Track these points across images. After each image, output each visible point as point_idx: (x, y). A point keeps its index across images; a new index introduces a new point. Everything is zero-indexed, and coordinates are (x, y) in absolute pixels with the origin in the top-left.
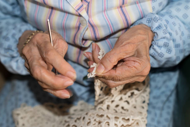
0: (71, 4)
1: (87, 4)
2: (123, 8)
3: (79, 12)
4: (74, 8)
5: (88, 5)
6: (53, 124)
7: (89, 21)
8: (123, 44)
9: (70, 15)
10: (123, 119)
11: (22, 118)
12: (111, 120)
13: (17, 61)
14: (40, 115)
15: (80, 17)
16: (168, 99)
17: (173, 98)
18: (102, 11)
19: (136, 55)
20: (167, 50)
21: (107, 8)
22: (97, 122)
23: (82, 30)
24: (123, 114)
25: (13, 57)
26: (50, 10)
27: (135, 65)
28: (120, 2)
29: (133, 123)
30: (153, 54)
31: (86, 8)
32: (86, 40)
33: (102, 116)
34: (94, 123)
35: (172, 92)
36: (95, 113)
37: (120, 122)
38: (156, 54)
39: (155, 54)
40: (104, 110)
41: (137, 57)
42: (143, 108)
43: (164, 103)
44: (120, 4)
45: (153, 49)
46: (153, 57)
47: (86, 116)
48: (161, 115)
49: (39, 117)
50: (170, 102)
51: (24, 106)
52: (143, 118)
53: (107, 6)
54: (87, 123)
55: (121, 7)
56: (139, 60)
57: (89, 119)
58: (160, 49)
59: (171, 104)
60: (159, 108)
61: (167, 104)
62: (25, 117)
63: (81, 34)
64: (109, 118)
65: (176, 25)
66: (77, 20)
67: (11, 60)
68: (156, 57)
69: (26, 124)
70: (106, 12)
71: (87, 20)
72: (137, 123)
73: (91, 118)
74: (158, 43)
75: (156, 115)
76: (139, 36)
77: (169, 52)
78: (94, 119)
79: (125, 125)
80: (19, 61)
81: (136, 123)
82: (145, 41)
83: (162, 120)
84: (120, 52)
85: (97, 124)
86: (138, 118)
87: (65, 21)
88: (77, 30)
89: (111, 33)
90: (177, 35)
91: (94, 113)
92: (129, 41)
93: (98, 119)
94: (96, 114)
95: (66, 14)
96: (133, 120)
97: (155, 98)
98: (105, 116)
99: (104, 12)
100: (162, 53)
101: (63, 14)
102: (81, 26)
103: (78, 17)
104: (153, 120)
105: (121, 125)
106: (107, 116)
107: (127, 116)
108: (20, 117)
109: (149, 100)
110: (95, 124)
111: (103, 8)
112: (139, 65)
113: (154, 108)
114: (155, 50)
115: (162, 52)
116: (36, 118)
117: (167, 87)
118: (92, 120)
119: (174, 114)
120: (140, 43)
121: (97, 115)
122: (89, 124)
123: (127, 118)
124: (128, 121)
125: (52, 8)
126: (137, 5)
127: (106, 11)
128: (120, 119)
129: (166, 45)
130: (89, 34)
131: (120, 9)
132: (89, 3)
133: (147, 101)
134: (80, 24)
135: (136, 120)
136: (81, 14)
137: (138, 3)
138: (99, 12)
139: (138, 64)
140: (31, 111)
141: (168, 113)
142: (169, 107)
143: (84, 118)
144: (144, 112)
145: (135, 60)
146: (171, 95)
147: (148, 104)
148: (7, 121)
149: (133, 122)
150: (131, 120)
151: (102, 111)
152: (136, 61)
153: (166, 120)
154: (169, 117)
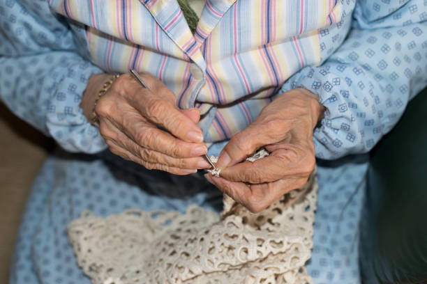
0: (176, 42)
1: (203, 41)
2: (269, 48)
3: (189, 55)
4: (181, 47)
5: (205, 44)
6: (143, 248)
7: (207, 72)
8: (266, 119)
9: (171, 59)
10: (273, 242)
11: (86, 239)
12: (251, 244)
13: (83, 131)
14: (119, 232)
15: (190, 64)
16: (351, 200)
17: (360, 197)
18: (231, 54)
19: (289, 140)
20: (348, 135)
21: (240, 49)
22: (226, 247)
23: (194, 87)
24: (272, 233)
25: (73, 126)
26: (135, 49)
27: (288, 155)
28: (262, 39)
29: (289, 249)
30: (324, 140)
31: (201, 47)
32: (201, 103)
33: (234, 237)
34: (221, 250)
35: (358, 187)
36: (223, 232)
37: (266, 248)
38: (329, 141)
39: (326, 140)
40: (237, 227)
41: (291, 142)
42: (306, 219)
43: (344, 207)
44: (262, 42)
45: (324, 132)
46: (323, 144)
47: (205, 237)
48: (338, 230)
49: (115, 236)
50: (354, 204)
51: (87, 215)
52: (306, 239)
53: (240, 45)
54: (208, 249)
55: (265, 46)
56: (294, 147)
57: (212, 243)
58: (337, 133)
59: (357, 209)
60: (334, 218)
61: (349, 208)
62: (91, 237)
63: (193, 93)
64: (247, 241)
65: (364, 87)
66: (185, 68)
67: (71, 131)
68: (328, 146)
69: (94, 250)
70: (237, 55)
71: (204, 70)
72: (297, 249)
73: (215, 240)
74: (331, 124)
75: (328, 229)
76: (295, 108)
77: (352, 140)
78: (220, 244)
79: (275, 253)
80: (86, 131)
81: (293, 248)
82: (304, 117)
83: (340, 238)
84: (259, 134)
85: (226, 250)
86: (298, 240)
87: (163, 70)
88: (185, 87)
89: (247, 93)
90: (366, 106)
91: (220, 232)
92: (276, 116)
93: (228, 243)
94: (223, 234)
95: (164, 57)
96: (288, 243)
97: (326, 198)
98: (241, 237)
99: (235, 55)
100: (339, 141)
101: (159, 56)
102: (193, 79)
103: (186, 63)
104: (323, 239)
105: (269, 252)
106: (244, 238)
107: (277, 238)
108: (82, 237)
109: (317, 204)
110: (221, 252)
111: (231, 49)
112: (295, 155)
113: (325, 216)
114: (326, 134)
115: (339, 139)
116: (110, 237)
117: (349, 177)
118: (217, 245)
119: (361, 226)
120: (296, 119)
121: (226, 235)
122: (212, 251)
123: (278, 241)
124: (281, 245)
125: (139, 47)
126: (294, 42)
127: (239, 53)
128: (267, 243)
129: (345, 128)
130: (207, 93)
131: (262, 50)
132: (206, 40)
133: (313, 207)
134: (191, 75)
135: (293, 244)
136: (193, 58)
137: (295, 39)
138: (224, 56)
139: (293, 154)
140: (102, 226)
141: (351, 226)
142: (352, 214)
143: (202, 239)
144: (308, 227)
145: (287, 147)
146: (356, 192)
147: (315, 212)
148: (57, 243)
149: (289, 246)
150: (285, 243)
151: (234, 228)
152: (289, 149)
153: (347, 238)
154: (354, 233)
